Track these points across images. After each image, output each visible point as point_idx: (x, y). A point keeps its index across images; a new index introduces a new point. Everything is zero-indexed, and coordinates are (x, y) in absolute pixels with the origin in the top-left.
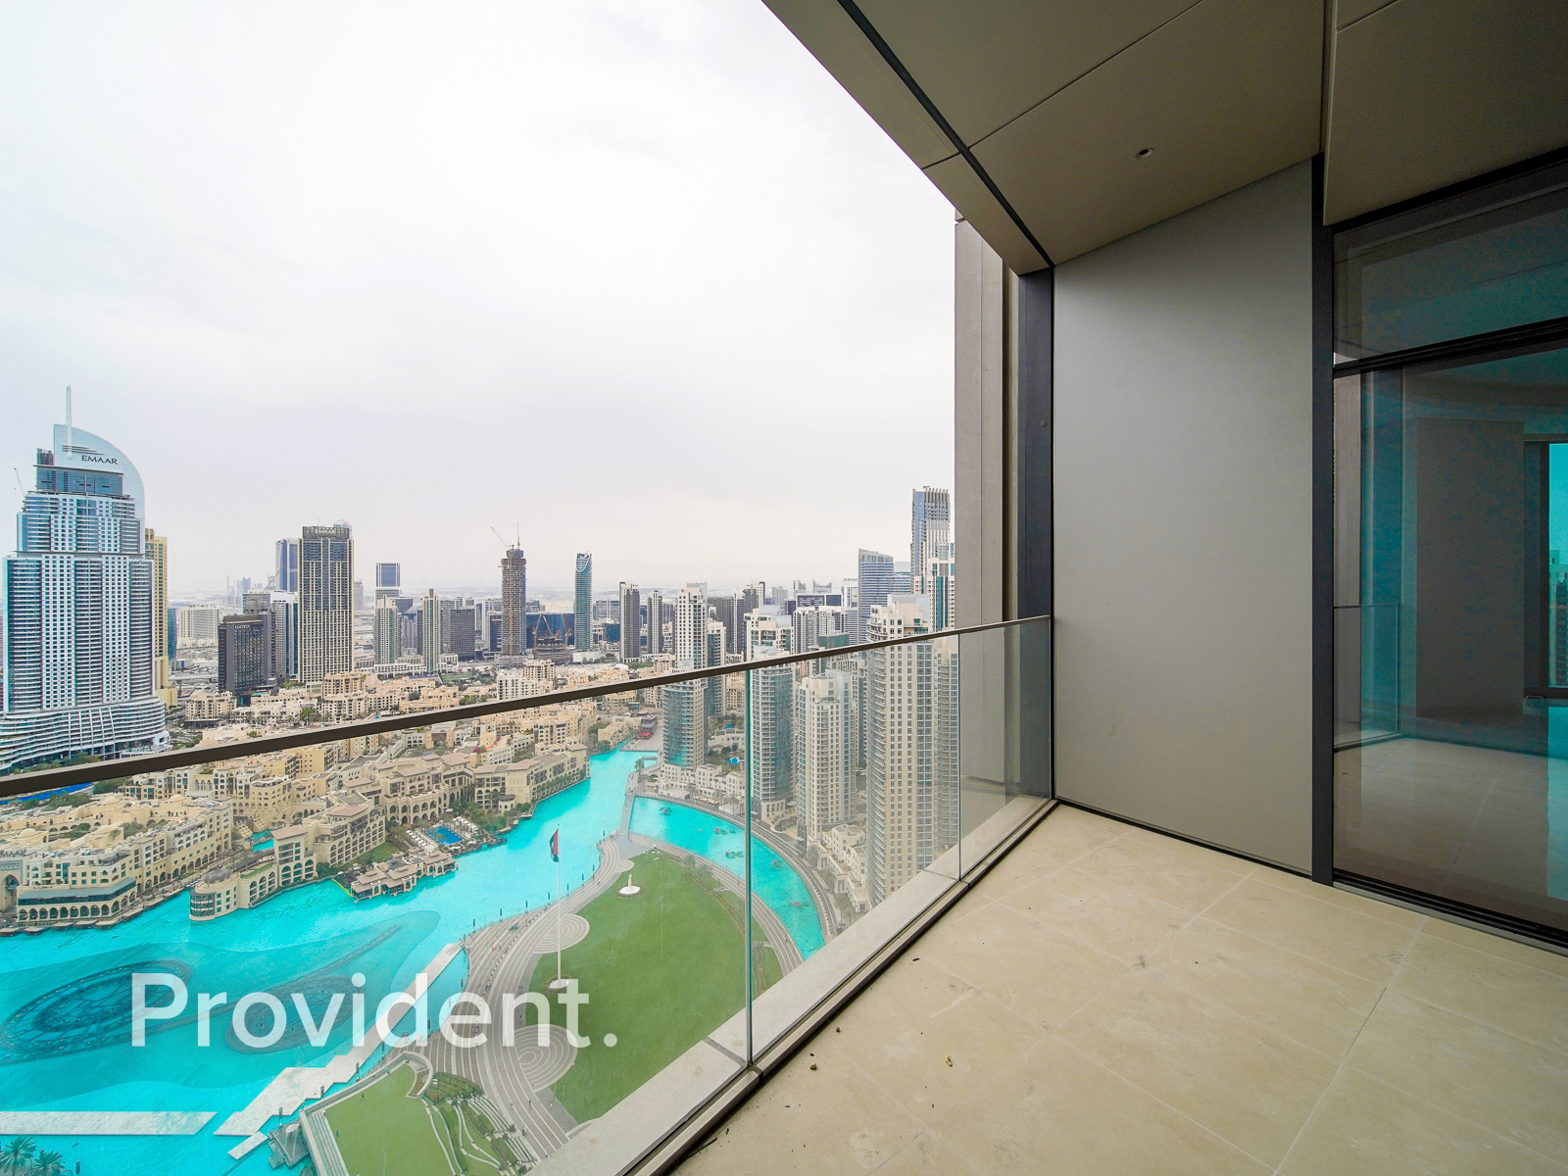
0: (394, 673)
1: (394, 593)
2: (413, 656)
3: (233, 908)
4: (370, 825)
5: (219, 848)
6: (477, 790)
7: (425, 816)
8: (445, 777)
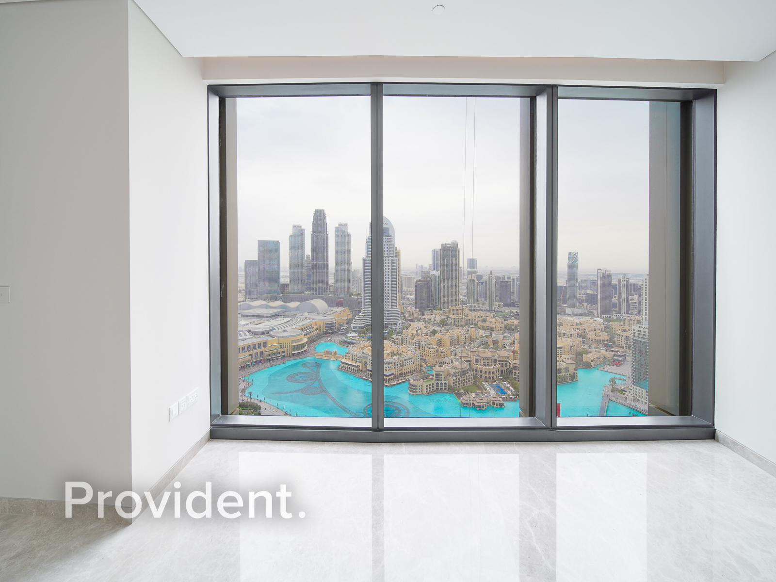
0: (475, 309)
1: (475, 272)
2: (483, 302)
3: (421, 393)
4: (467, 375)
5: (416, 368)
6: (514, 371)
7: (489, 377)
8: (499, 361)
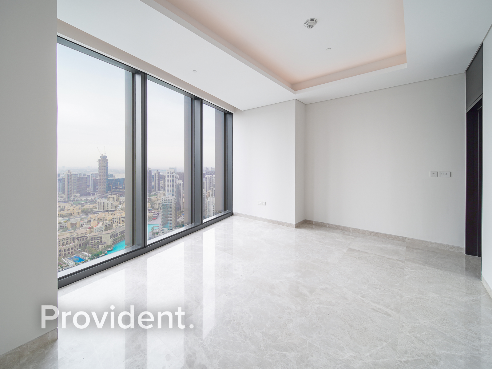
2: (61, 195)
6: (90, 242)
8: (77, 238)
